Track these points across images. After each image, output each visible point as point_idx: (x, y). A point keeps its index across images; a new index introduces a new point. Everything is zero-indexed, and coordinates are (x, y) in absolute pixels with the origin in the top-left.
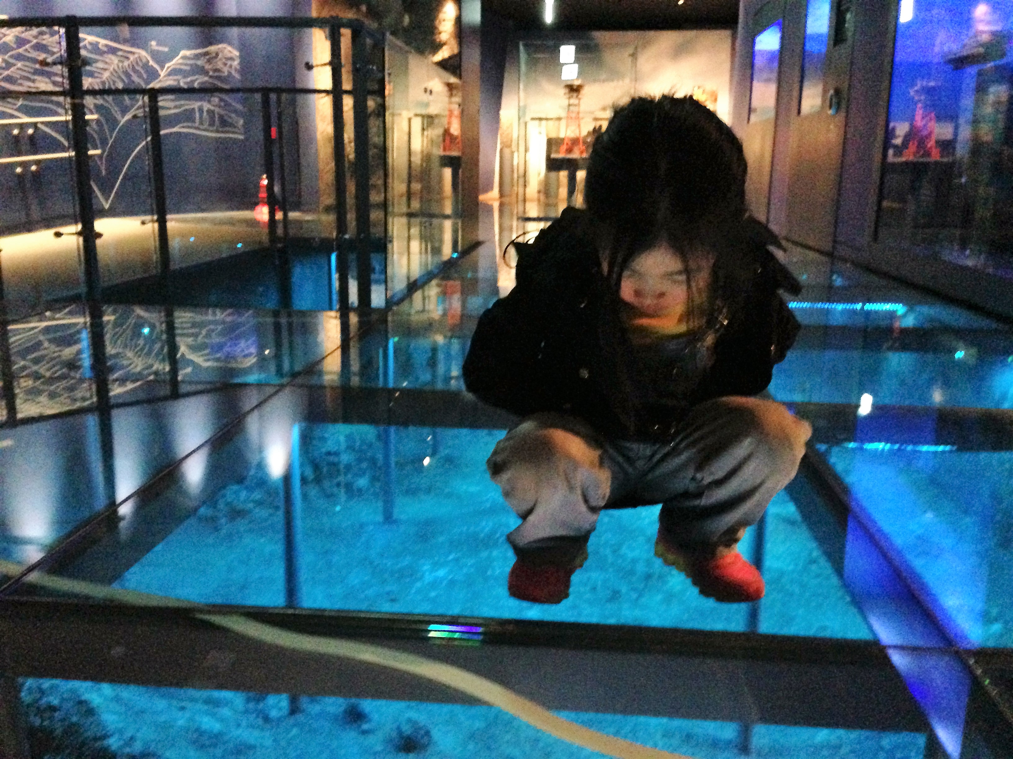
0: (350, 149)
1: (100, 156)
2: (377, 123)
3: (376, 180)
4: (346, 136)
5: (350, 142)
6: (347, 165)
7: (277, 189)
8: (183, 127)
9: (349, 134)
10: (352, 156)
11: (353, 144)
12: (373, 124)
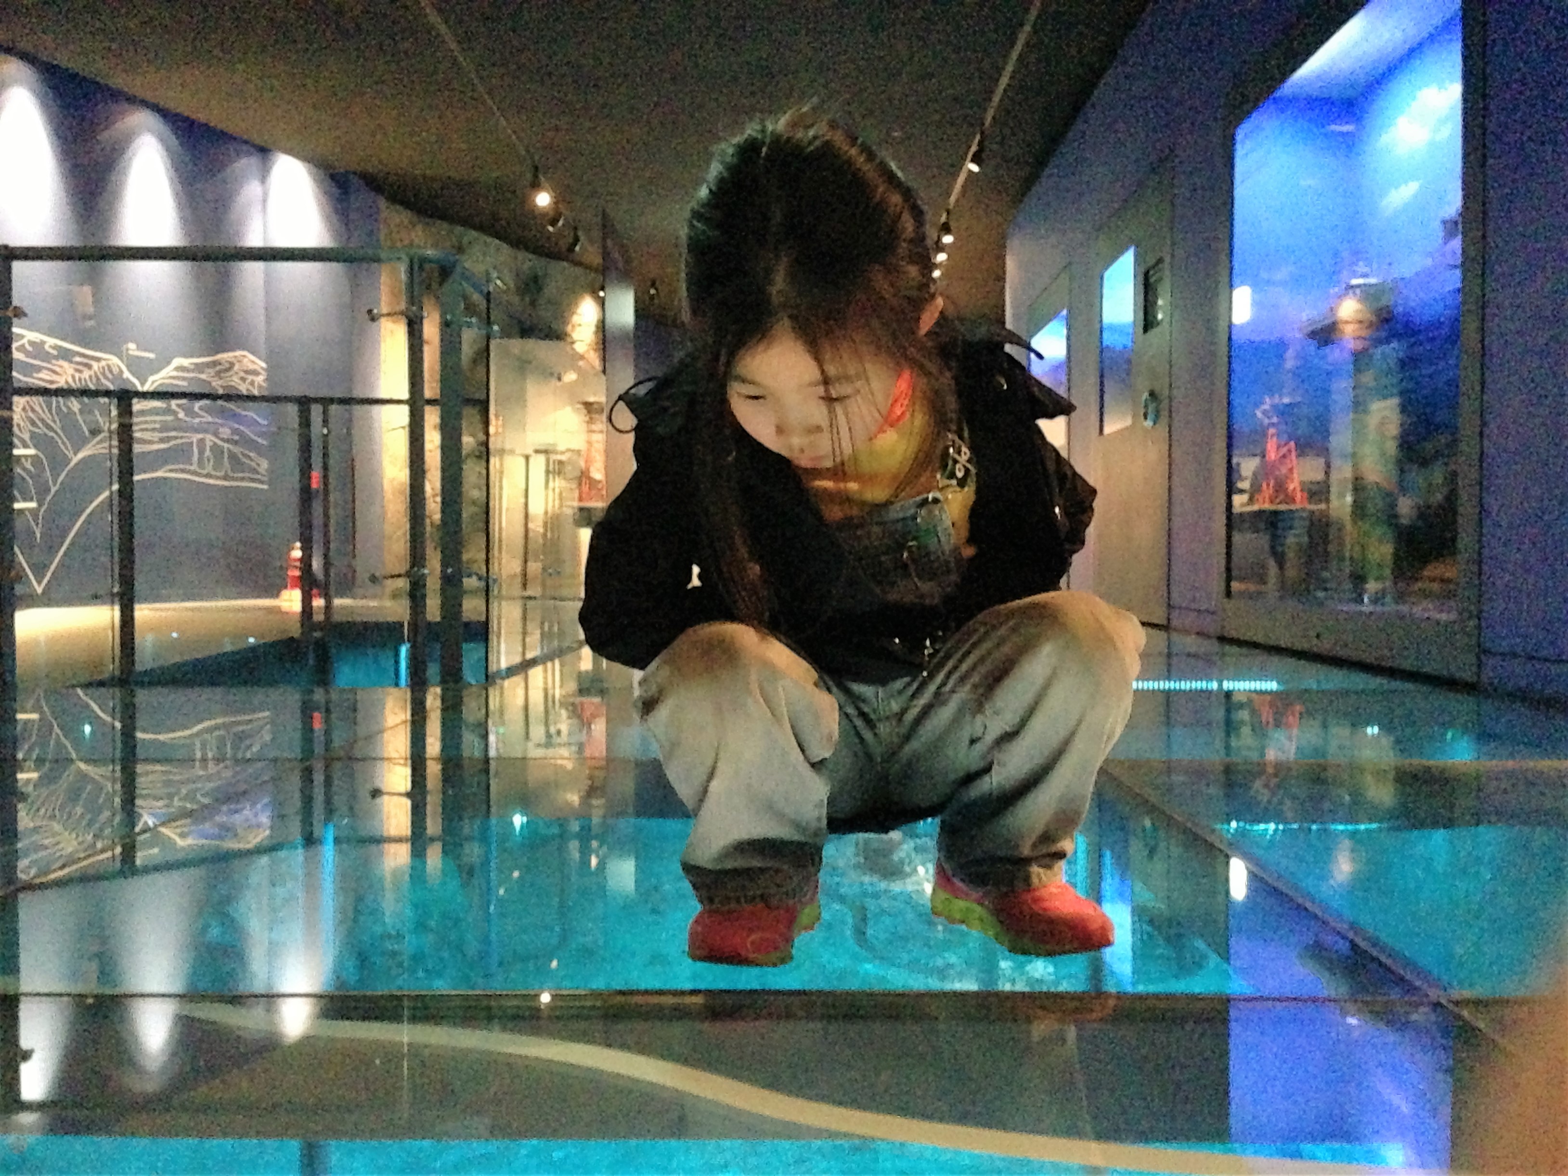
0: (433, 506)
1: (34, 512)
2: (478, 469)
3: (473, 553)
4: (428, 488)
5: (434, 496)
6: (428, 529)
7: (317, 564)
8: (171, 471)
9: (433, 484)
10: (437, 517)
11: (439, 499)
12: (471, 471)
